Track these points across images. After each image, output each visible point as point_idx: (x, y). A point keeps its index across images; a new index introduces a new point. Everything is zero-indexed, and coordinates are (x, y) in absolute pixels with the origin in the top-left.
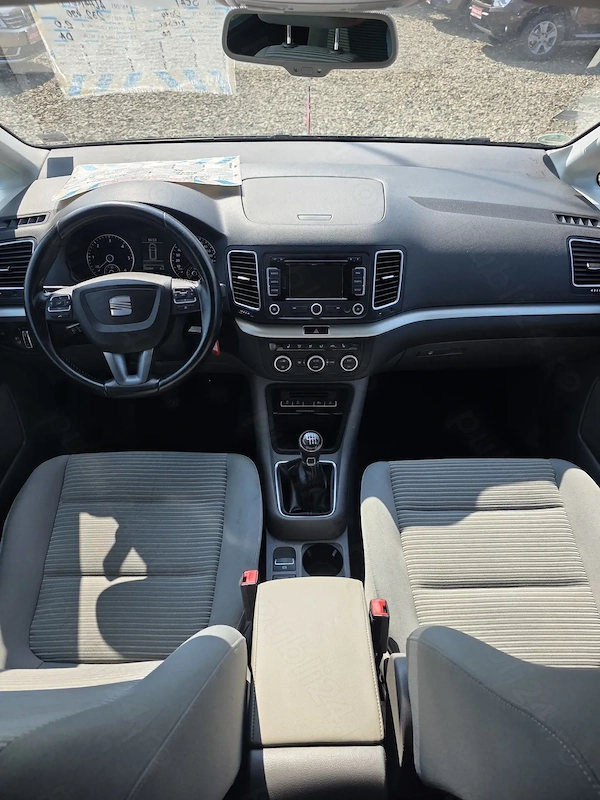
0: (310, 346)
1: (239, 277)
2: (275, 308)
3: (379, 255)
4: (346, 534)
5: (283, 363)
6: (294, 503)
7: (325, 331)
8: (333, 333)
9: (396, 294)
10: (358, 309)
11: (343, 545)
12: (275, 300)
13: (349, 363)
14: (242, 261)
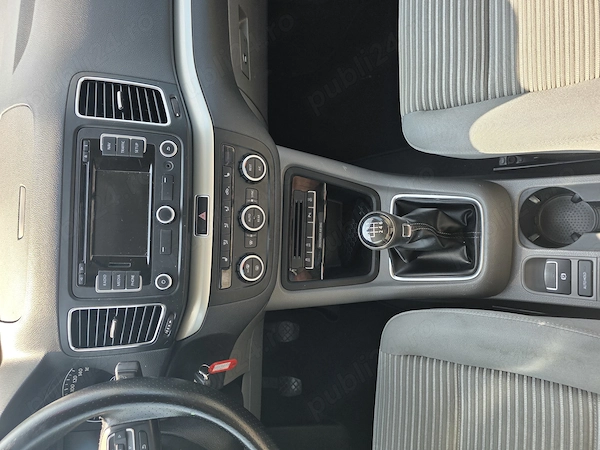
0: (226, 225)
1: (112, 336)
2: (162, 281)
3: (82, 112)
4: (506, 183)
5: (253, 267)
6: (456, 256)
7: (203, 202)
8: (207, 188)
9: (150, 91)
10: (169, 149)
11: (521, 187)
12: (147, 281)
13: (255, 168)
14: (86, 328)
